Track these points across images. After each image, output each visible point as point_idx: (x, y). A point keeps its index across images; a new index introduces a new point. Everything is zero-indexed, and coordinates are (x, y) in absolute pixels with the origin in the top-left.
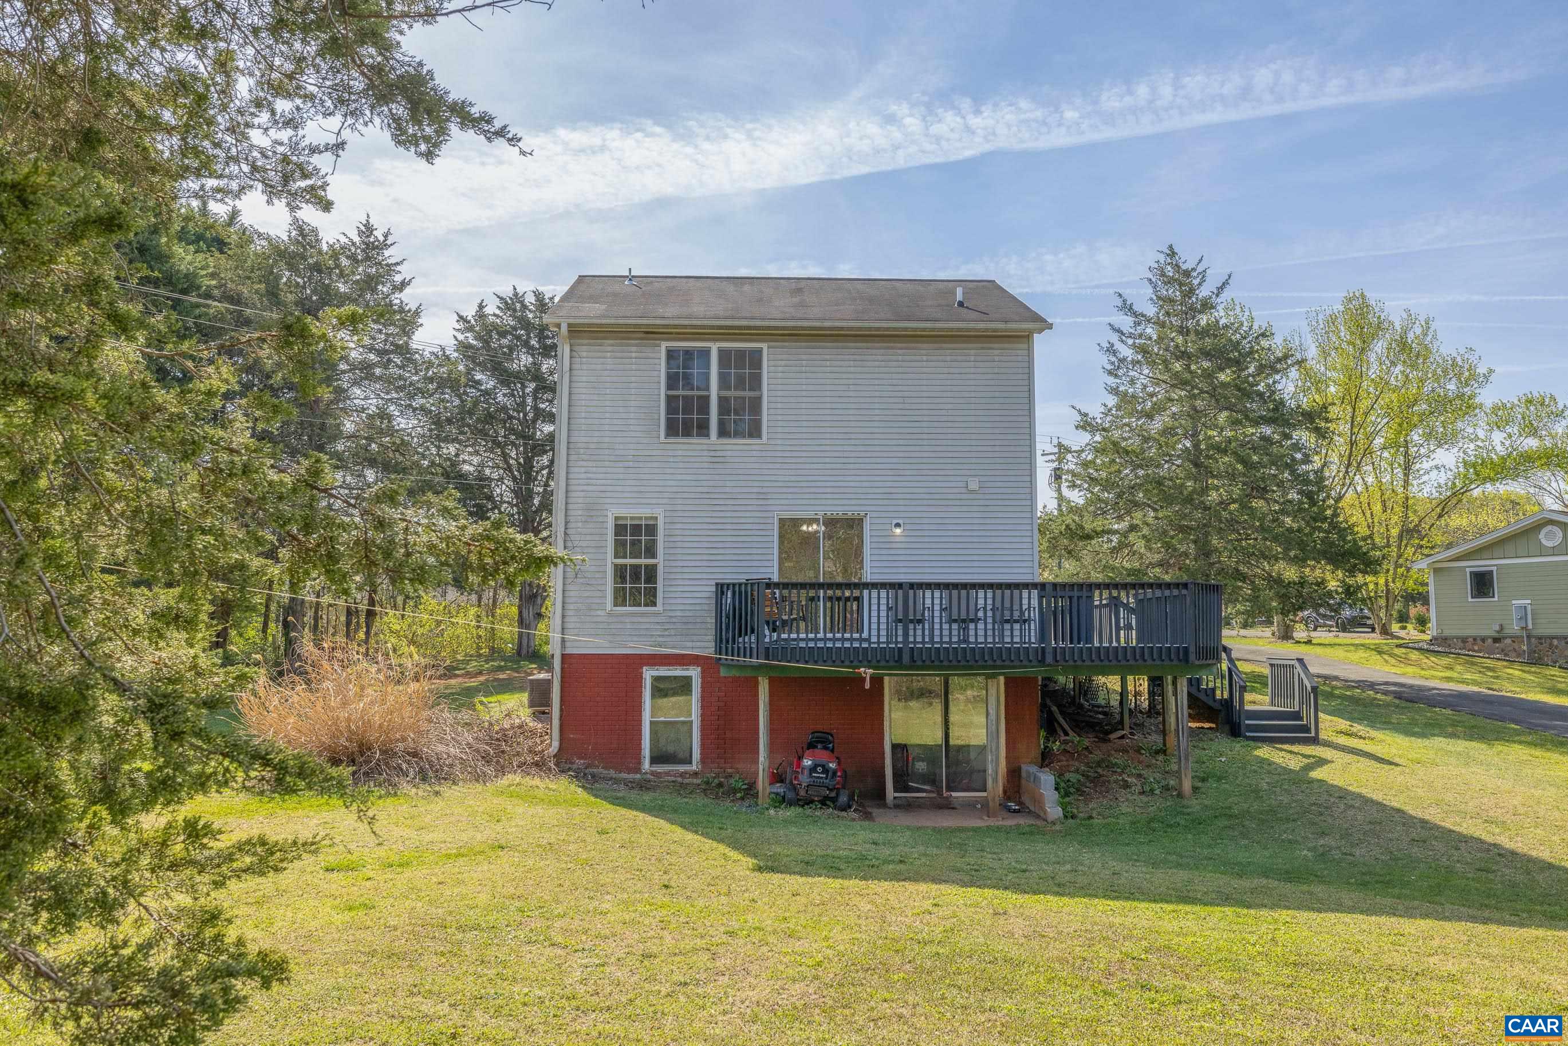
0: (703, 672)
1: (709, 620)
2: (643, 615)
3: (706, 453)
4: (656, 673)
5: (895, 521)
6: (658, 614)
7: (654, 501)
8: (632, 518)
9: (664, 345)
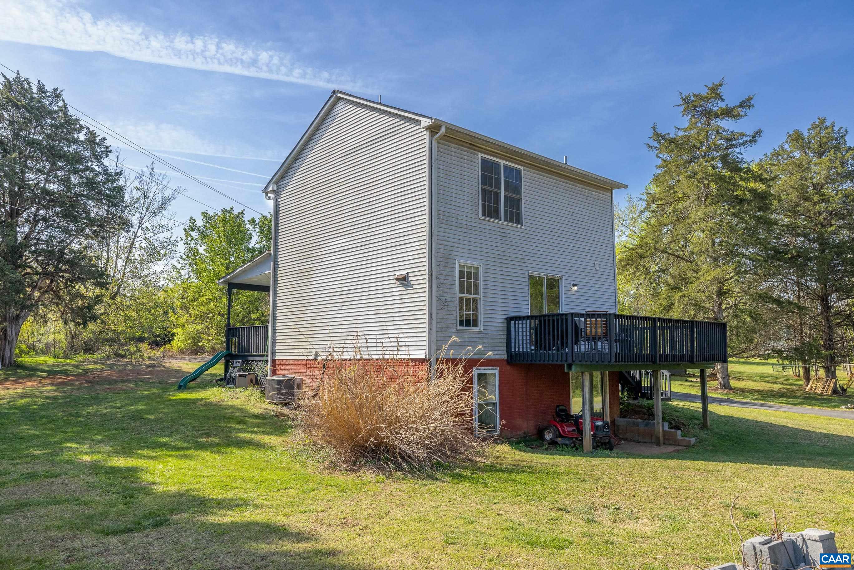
0: (500, 371)
1: (503, 337)
2: (469, 332)
3: (498, 229)
4: (479, 372)
5: (572, 283)
6: (479, 332)
7: (477, 257)
8: (468, 267)
9: (480, 155)
